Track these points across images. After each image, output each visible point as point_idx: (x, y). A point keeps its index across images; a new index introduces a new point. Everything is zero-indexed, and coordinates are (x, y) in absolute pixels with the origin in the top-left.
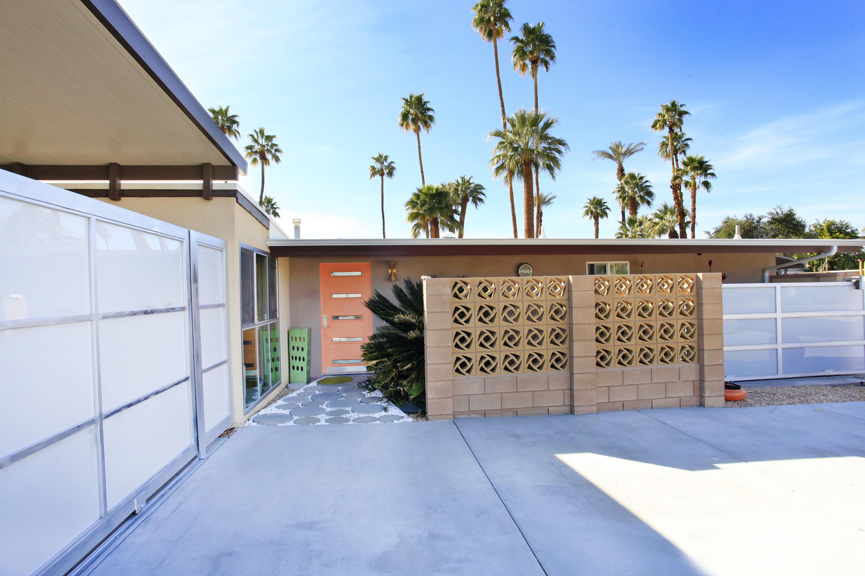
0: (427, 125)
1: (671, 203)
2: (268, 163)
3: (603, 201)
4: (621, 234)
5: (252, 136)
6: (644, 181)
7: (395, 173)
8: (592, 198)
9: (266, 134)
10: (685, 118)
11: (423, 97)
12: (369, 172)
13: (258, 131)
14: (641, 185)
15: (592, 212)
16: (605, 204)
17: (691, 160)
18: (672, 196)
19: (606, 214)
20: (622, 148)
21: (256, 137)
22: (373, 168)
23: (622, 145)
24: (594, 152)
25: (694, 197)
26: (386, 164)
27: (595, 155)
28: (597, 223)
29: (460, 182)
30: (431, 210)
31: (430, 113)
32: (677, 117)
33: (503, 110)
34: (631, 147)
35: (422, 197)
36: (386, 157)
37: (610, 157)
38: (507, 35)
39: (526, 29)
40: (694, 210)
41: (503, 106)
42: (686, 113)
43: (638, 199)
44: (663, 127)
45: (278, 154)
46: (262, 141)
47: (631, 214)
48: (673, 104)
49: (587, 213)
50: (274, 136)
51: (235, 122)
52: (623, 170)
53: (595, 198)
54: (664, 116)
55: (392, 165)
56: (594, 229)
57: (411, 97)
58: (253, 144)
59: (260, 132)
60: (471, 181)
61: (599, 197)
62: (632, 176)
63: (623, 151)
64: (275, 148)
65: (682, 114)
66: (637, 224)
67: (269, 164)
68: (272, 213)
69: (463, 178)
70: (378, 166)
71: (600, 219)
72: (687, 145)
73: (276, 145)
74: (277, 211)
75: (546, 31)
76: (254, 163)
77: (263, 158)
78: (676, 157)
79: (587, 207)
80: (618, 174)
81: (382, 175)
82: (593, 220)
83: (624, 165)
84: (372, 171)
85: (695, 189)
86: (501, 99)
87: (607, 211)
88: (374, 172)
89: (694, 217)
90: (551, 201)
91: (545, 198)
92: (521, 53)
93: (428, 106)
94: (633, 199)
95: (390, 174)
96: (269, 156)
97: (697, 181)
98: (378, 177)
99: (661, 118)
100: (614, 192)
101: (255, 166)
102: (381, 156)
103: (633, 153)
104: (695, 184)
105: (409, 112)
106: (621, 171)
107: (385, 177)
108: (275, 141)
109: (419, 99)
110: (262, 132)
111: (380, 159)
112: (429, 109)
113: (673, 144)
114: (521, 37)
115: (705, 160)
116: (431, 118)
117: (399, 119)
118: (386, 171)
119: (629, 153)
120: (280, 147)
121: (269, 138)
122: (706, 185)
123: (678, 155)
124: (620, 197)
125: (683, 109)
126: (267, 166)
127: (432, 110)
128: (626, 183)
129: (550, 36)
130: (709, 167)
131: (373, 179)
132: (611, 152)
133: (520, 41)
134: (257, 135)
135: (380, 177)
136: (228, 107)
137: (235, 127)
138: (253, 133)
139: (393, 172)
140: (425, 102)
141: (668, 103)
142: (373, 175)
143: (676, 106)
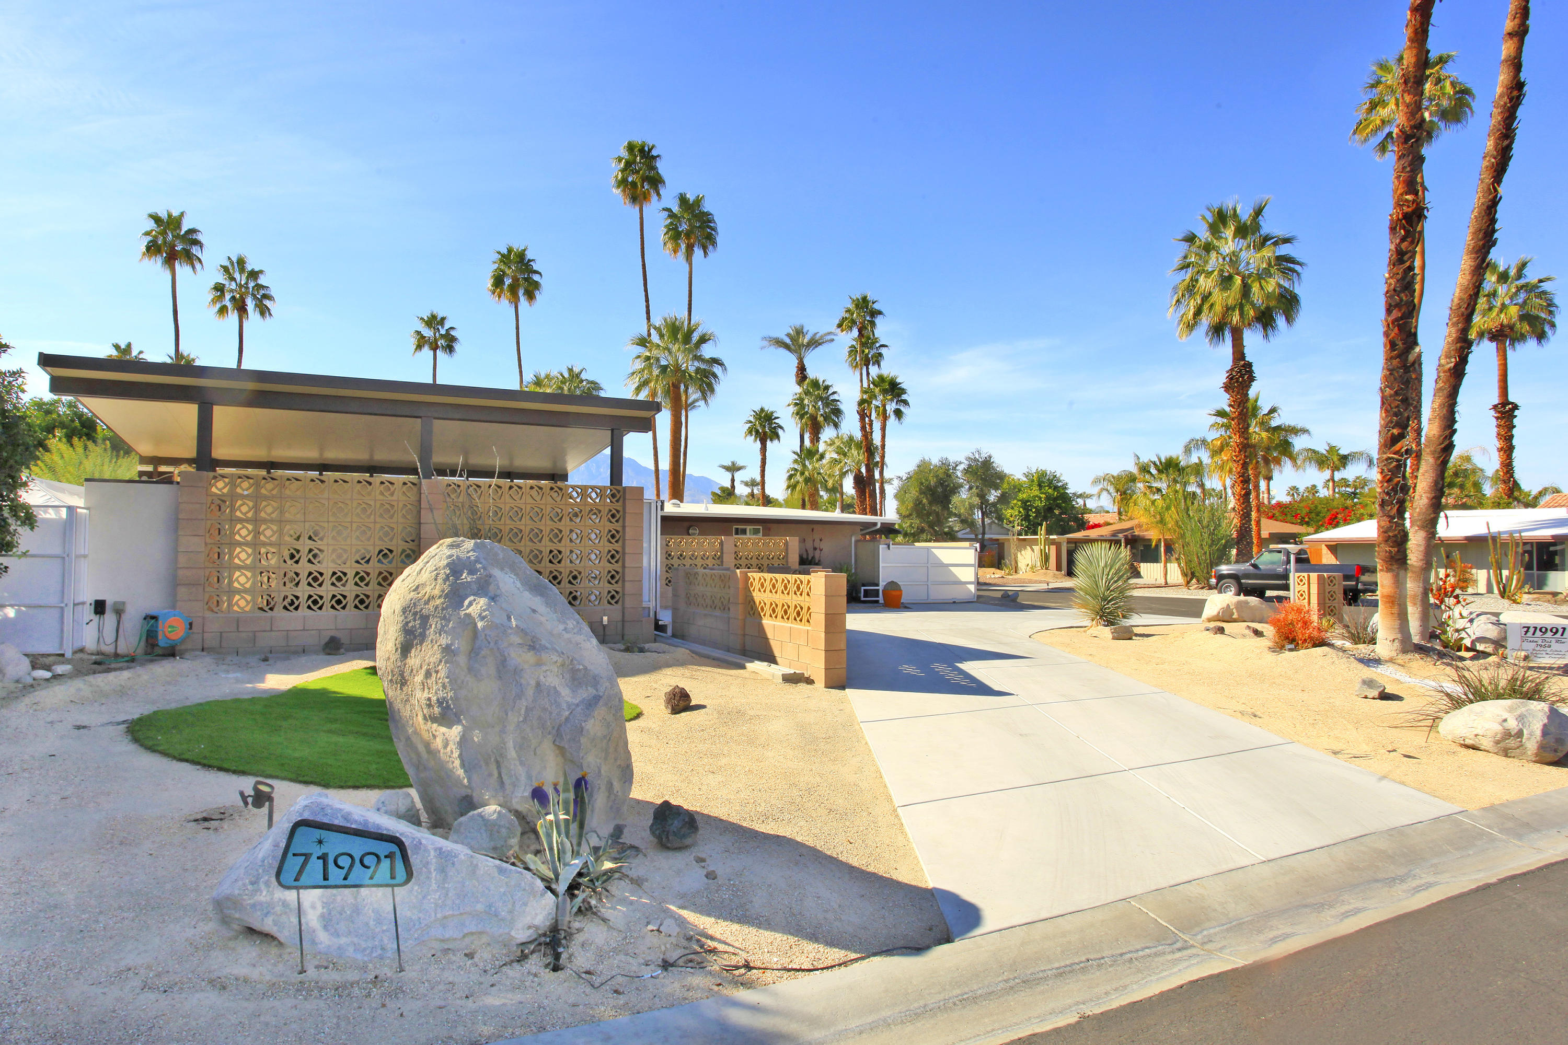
0: (530, 296)
1: (858, 435)
3: (775, 415)
4: (796, 470)
5: (226, 269)
6: (830, 392)
7: (457, 347)
8: (757, 409)
9: (249, 267)
10: (879, 320)
11: (527, 253)
12: (413, 342)
13: (235, 259)
14: (827, 398)
15: (757, 432)
16: (776, 421)
17: (881, 378)
18: (858, 425)
19: (778, 437)
20: (804, 336)
21: (231, 269)
22: (420, 335)
23: (805, 331)
24: (764, 338)
25: (883, 429)
26: (443, 332)
27: (766, 343)
28: (764, 450)
29: (566, 375)
31: (536, 277)
32: (868, 318)
33: (648, 312)
34: (818, 337)
36: (443, 319)
37: (787, 347)
39: (683, 200)
40: (883, 446)
42: (880, 313)
43: (820, 419)
44: (851, 328)
45: (267, 303)
46: (241, 278)
47: (812, 441)
48: (865, 299)
49: (750, 432)
50: (261, 272)
51: (197, 243)
52: (805, 370)
53: (762, 410)
54: (852, 314)
55: (453, 333)
56: (760, 457)
57: (509, 250)
58: (226, 281)
59: (238, 263)
60: (584, 376)
61: (769, 408)
62: (815, 384)
63: (806, 341)
64: (262, 292)
65: (875, 313)
66: (817, 456)
69: (570, 370)
70: (428, 333)
71: (768, 443)
72: (880, 355)
73: (265, 287)
75: (707, 207)
77: (242, 309)
78: (867, 369)
79: (750, 422)
80: (797, 376)
81: (435, 348)
82: (758, 444)
83: (806, 362)
84: (417, 339)
85: (885, 418)
86: (646, 291)
87: (780, 432)
88: (421, 342)
89: (883, 457)
92: (674, 234)
93: (534, 266)
94: (813, 419)
95: (450, 349)
96: (250, 304)
97: (888, 408)
98: (427, 352)
99: (847, 315)
100: (789, 405)
101: (226, 320)
102: (434, 317)
103: (820, 344)
104: (885, 410)
105: (504, 272)
106: (802, 371)
107: (440, 353)
108: (262, 280)
109: (521, 256)
110: (241, 262)
111: (433, 321)
112: (535, 272)
113: (863, 352)
114: (676, 209)
115: (898, 380)
116: (537, 285)
117: (489, 283)
118: (441, 342)
119: (813, 344)
120: (272, 292)
121: (254, 275)
122: (898, 413)
123: (870, 367)
124: (797, 414)
125: (876, 306)
127: (539, 273)
128: (807, 393)
129: (712, 215)
130: (903, 391)
131: (418, 354)
132: (788, 341)
133: (672, 215)
134: (234, 268)
135: (432, 353)
136: (182, 214)
137: (195, 250)
138: (227, 263)
139: (454, 344)
140: (529, 261)
141: (858, 295)
142: (419, 347)
143: (868, 302)
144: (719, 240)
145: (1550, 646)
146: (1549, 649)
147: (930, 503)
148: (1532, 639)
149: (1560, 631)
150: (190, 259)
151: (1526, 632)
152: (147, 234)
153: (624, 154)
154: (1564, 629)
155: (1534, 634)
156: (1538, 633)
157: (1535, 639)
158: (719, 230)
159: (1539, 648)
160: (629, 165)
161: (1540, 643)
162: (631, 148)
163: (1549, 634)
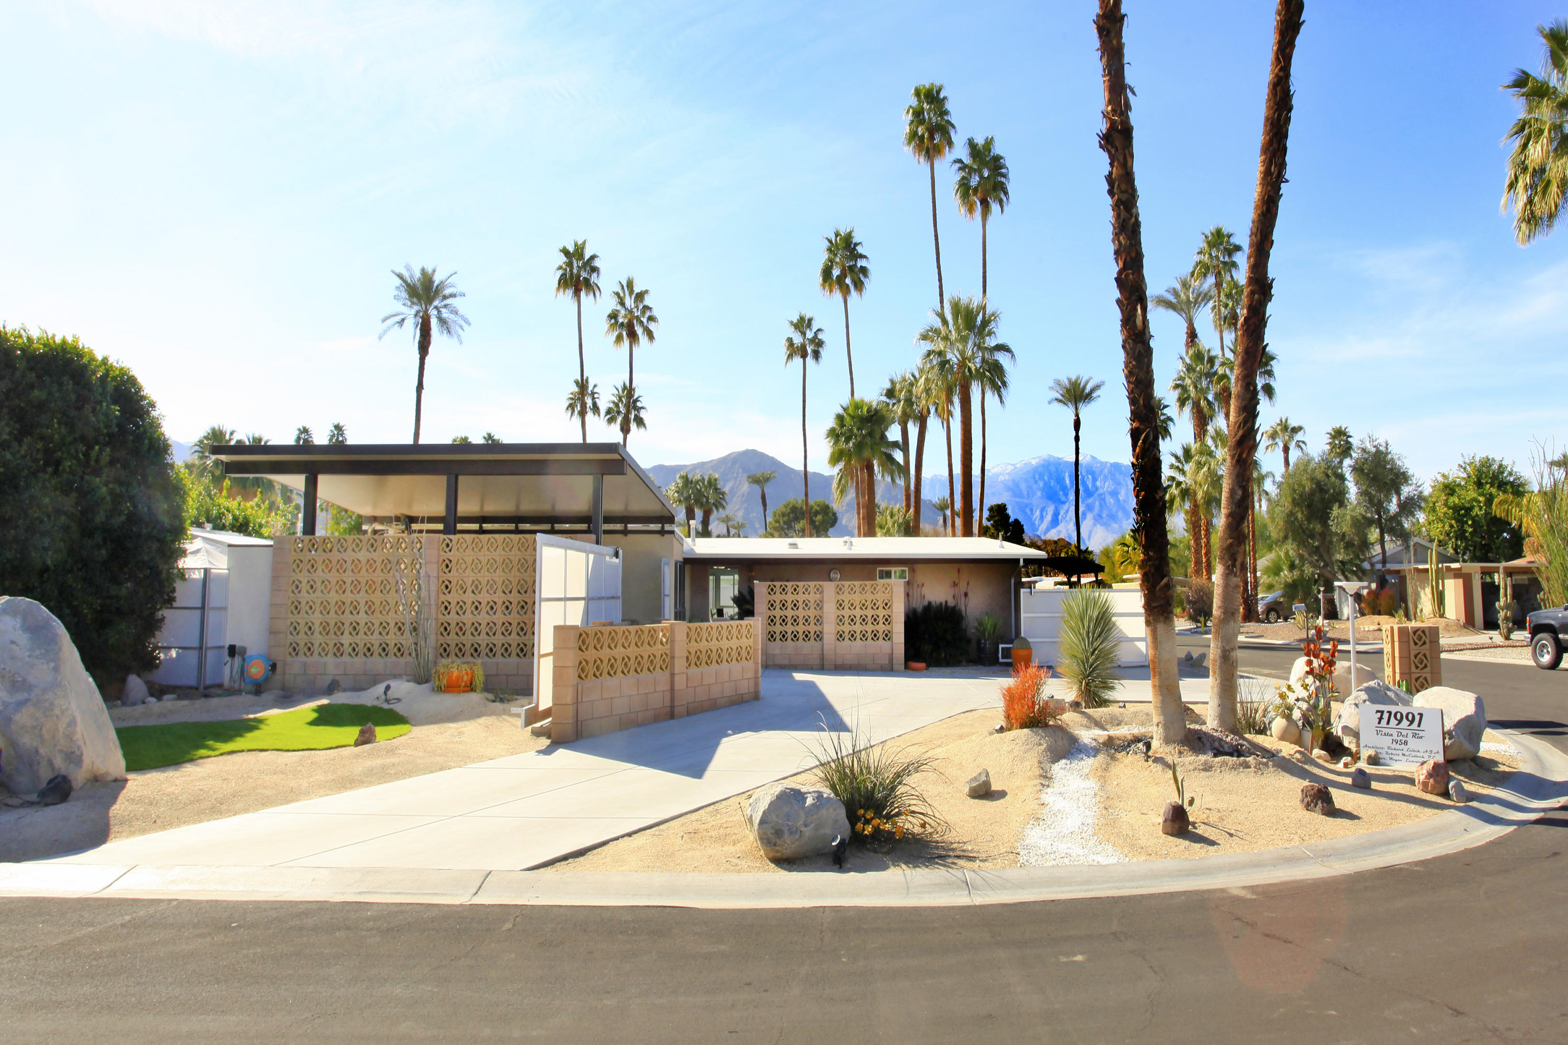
0: (859, 285)
5: (617, 294)
7: (823, 352)
9: (637, 290)
11: (853, 234)
12: (783, 351)
13: (625, 283)
21: (622, 295)
22: (790, 341)
26: (810, 335)
30: (860, 446)
31: (863, 263)
35: (848, 420)
36: (810, 320)
38: (949, 156)
39: (972, 144)
41: (940, 280)
43: (1203, 405)
46: (630, 303)
47: (1196, 437)
48: (1219, 233)
50: (646, 292)
51: (595, 270)
55: (820, 336)
57: (837, 235)
58: (619, 307)
59: (628, 287)
70: (798, 340)
73: (649, 308)
74: (643, 414)
75: (997, 150)
77: (633, 336)
81: (804, 356)
84: (788, 349)
91: (1084, 387)
92: (965, 189)
93: (860, 249)
94: (1196, 405)
96: (639, 330)
98: (798, 361)
99: (1200, 259)
102: (802, 319)
105: (832, 262)
107: (809, 360)
108: (648, 301)
109: (848, 239)
110: (630, 286)
112: (862, 256)
114: (967, 160)
116: (864, 270)
117: (819, 277)
119: (1202, 300)
120: (655, 313)
121: (640, 296)
122: (1266, 389)
127: (865, 257)
128: (1189, 369)
129: (1001, 158)
131: (790, 364)
133: (964, 166)
134: (624, 292)
135: (802, 360)
136: (585, 242)
137: (594, 278)
138: (619, 290)
139: (821, 350)
140: (856, 245)
141: (1210, 229)
142: (790, 357)
143: (1223, 236)
144: (1012, 187)
145: (1406, 743)
146: (1405, 748)
147: (1309, 520)
148: (1386, 731)
149: (1417, 718)
150: (590, 286)
151: (1381, 719)
152: (560, 268)
153: (914, 102)
154: (1421, 715)
155: (1388, 723)
156: (1393, 722)
157: (1391, 731)
158: (1010, 176)
159: (1394, 746)
160: (918, 114)
161: (1395, 737)
162: (917, 93)
163: (1405, 723)
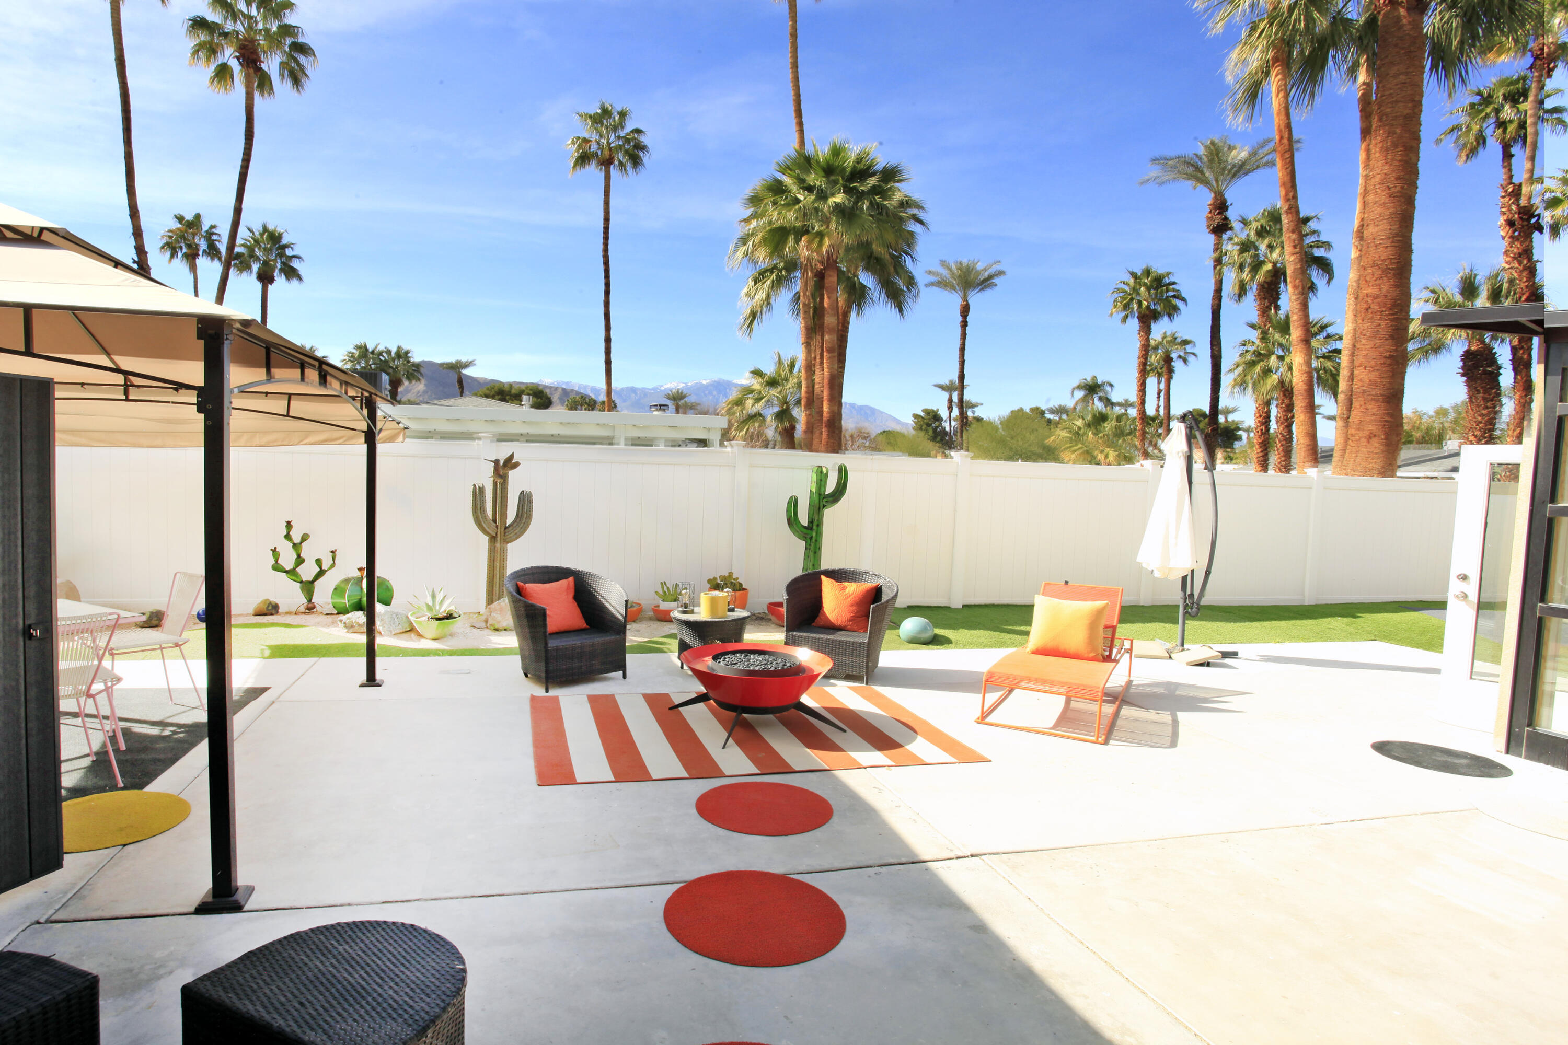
2: (267, 88)
45: (301, 59)
64: (293, 39)
67: (271, 88)
68: (281, 270)
76: (220, 81)
88: (585, 155)
90: (996, 280)
95: (633, 162)
101: (222, 90)
111: (605, 119)
118: (619, 155)
126: (266, 94)
